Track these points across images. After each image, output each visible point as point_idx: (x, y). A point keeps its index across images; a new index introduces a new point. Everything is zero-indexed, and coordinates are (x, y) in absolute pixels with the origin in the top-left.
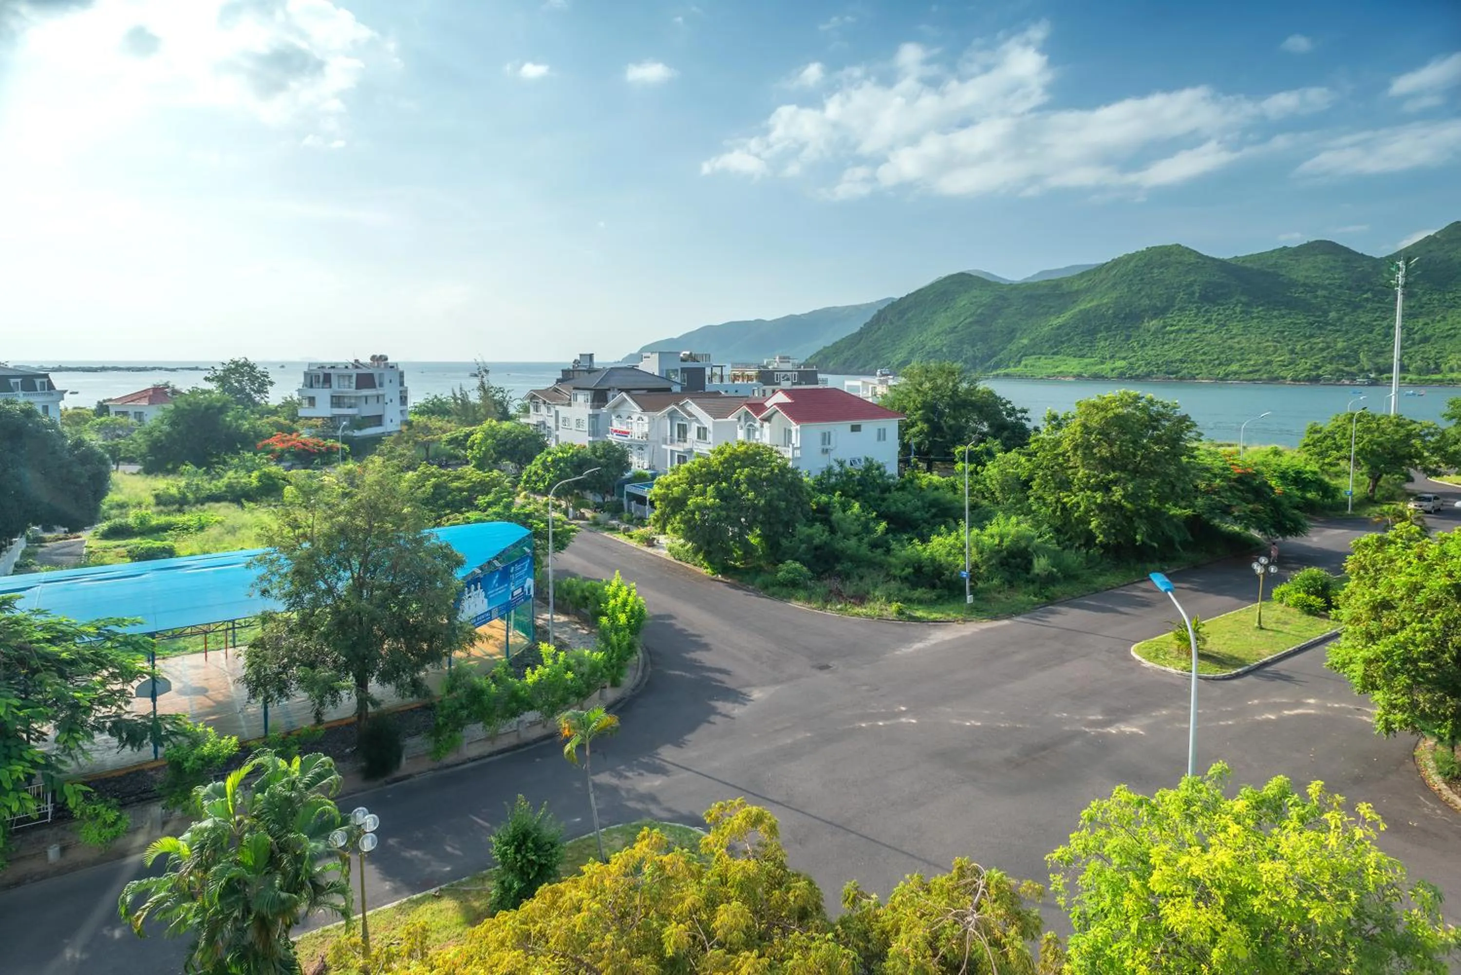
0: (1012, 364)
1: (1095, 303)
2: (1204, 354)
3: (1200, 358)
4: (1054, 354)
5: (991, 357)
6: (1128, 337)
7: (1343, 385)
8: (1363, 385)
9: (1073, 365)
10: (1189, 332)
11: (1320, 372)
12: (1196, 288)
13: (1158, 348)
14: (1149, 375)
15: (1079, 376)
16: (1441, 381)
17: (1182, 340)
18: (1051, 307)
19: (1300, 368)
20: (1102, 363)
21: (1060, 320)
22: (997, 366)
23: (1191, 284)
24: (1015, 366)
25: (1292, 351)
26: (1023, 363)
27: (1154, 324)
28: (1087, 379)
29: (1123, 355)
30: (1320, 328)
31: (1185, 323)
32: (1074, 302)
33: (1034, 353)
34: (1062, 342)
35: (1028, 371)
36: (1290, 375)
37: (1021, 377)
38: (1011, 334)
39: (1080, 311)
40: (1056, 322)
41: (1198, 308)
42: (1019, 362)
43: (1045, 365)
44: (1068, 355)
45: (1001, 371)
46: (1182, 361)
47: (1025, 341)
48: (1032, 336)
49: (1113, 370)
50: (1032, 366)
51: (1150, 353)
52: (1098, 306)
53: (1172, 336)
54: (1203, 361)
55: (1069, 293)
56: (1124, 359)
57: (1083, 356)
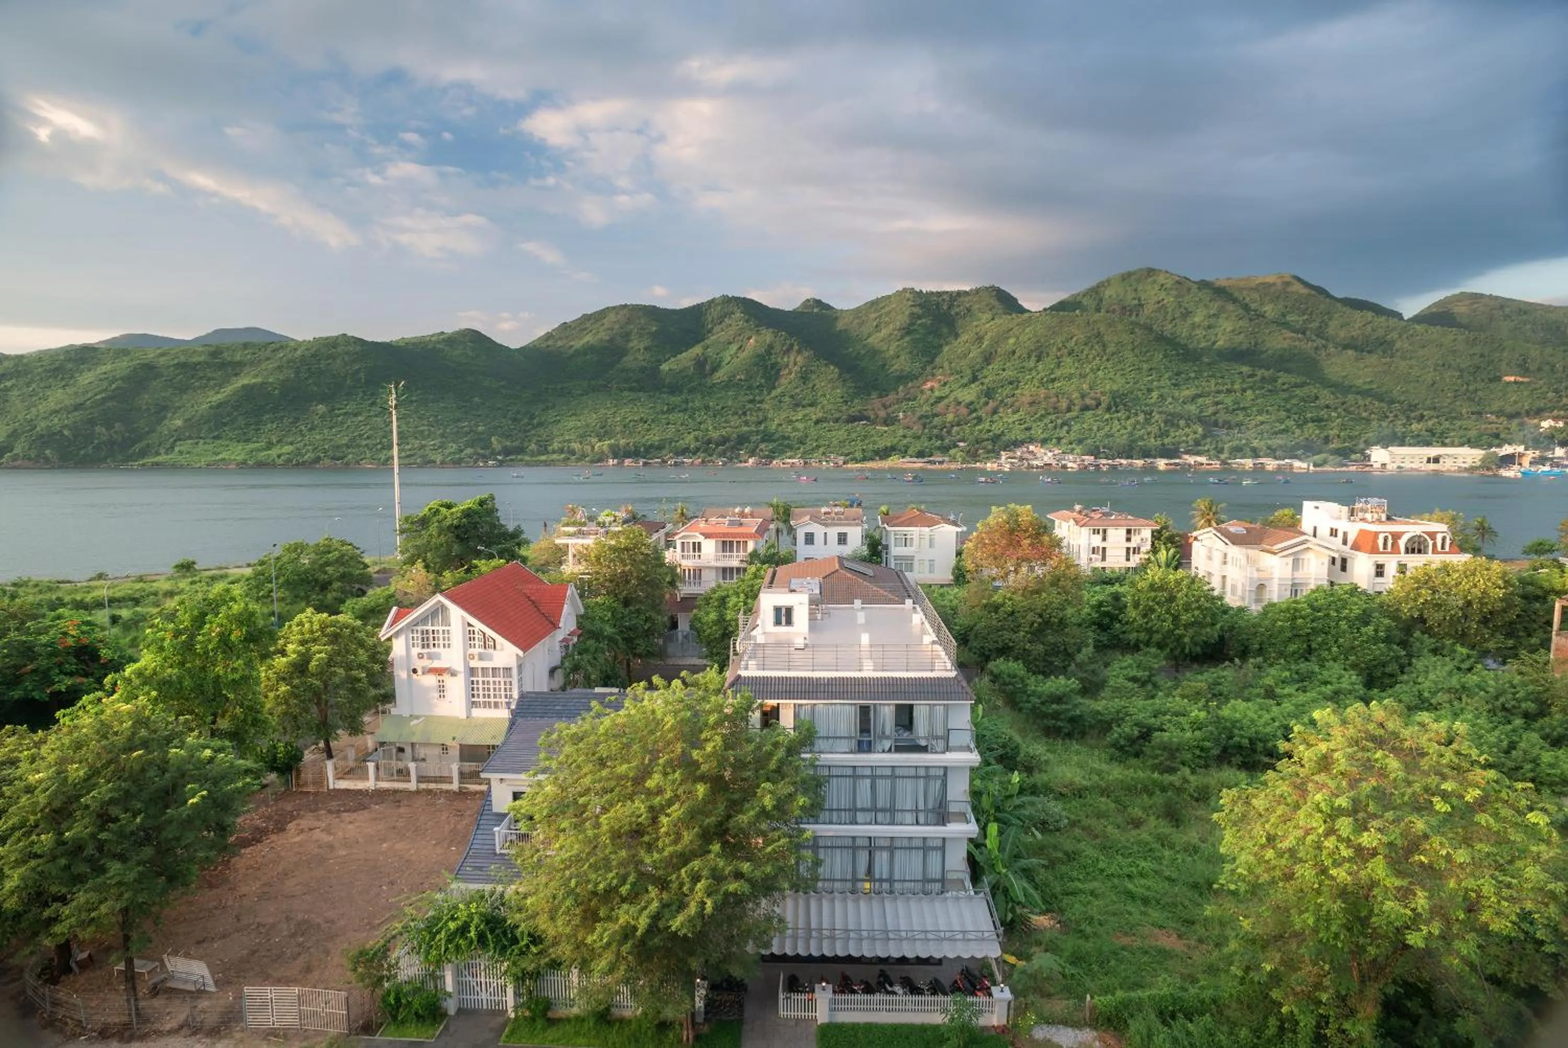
0: (162, 451)
1: (259, 380)
2: (368, 438)
3: (364, 443)
4: (214, 438)
5: (134, 442)
6: (297, 420)
7: (479, 467)
8: (493, 466)
9: (237, 452)
10: (356, 415)
11: (463, 455)
12: (362, 375)
13: (326, 431)
14: (318, 460)
15: (242, 465)
16: (545, 461)
17: (349, 423)
18: (209, 379)
19: (447, 452)
20: (269, 448)
21: (219, 396)
22: (143, 453)
23: (357, 372)
24: (166, 454)
25: (442, 436)
26: (177, 449)
27: (321, 408)
28: (252, 467)
29: (290, 440)
30: (466, 413)
31: (351, 407)
32: (236, 375)
33: (190, 438)
34: (225, 424)
35: (182, 460)
36: (439, 458)
37: (175, 467)
38: (162, 410)
39: (243, 386)
40: (216, 398)
41: (364, 392)
42: (173, 447)
43: (204, 452)
44: (231, 439)
45: (150, 460)
46: (348, 446)
47: (179, 423)
48: (188, 415)
49: (279, 456)
50: (188, 453)
51: (318, 437)
52: (264, 383)
53: (340, 419)
54: (367, 445)
55: (230, 363)
56: (291, 443)
57: (247, 441)
